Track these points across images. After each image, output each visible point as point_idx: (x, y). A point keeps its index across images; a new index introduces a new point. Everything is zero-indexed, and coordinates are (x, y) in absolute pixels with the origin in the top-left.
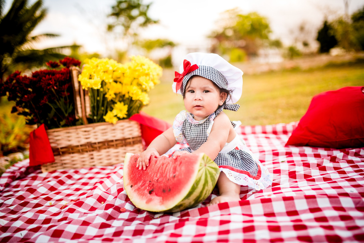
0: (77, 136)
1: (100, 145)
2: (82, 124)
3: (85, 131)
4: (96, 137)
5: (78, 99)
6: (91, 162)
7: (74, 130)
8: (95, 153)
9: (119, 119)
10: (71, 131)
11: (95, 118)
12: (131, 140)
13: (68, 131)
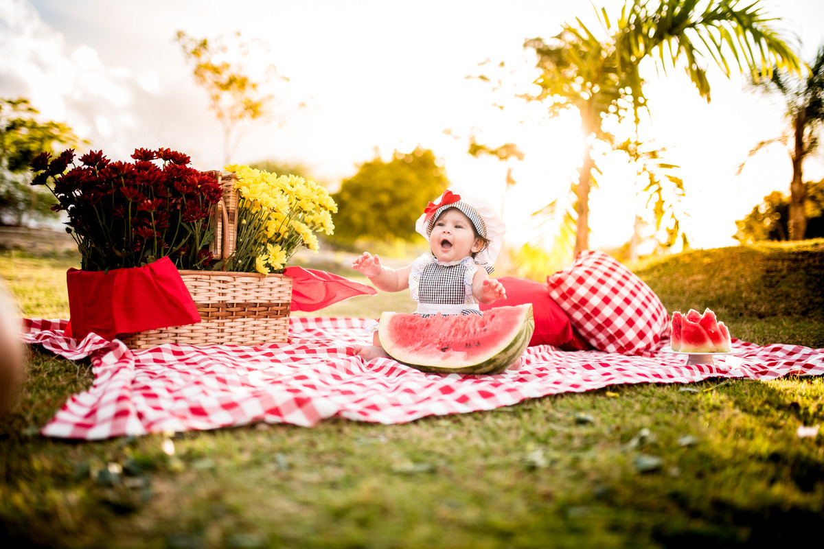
0: (210, 288)
1: (238, 309)
2: (221, 269)
3: (224, 282)
4: (235, 294)
5: (220, 225)
6: (218, 337)
7: (208, 277)
8: (228, 323)
9: (272, 270)
10: (203, 277)
11: (240, 261)
12: (279, 308)
13: (199, 276)
